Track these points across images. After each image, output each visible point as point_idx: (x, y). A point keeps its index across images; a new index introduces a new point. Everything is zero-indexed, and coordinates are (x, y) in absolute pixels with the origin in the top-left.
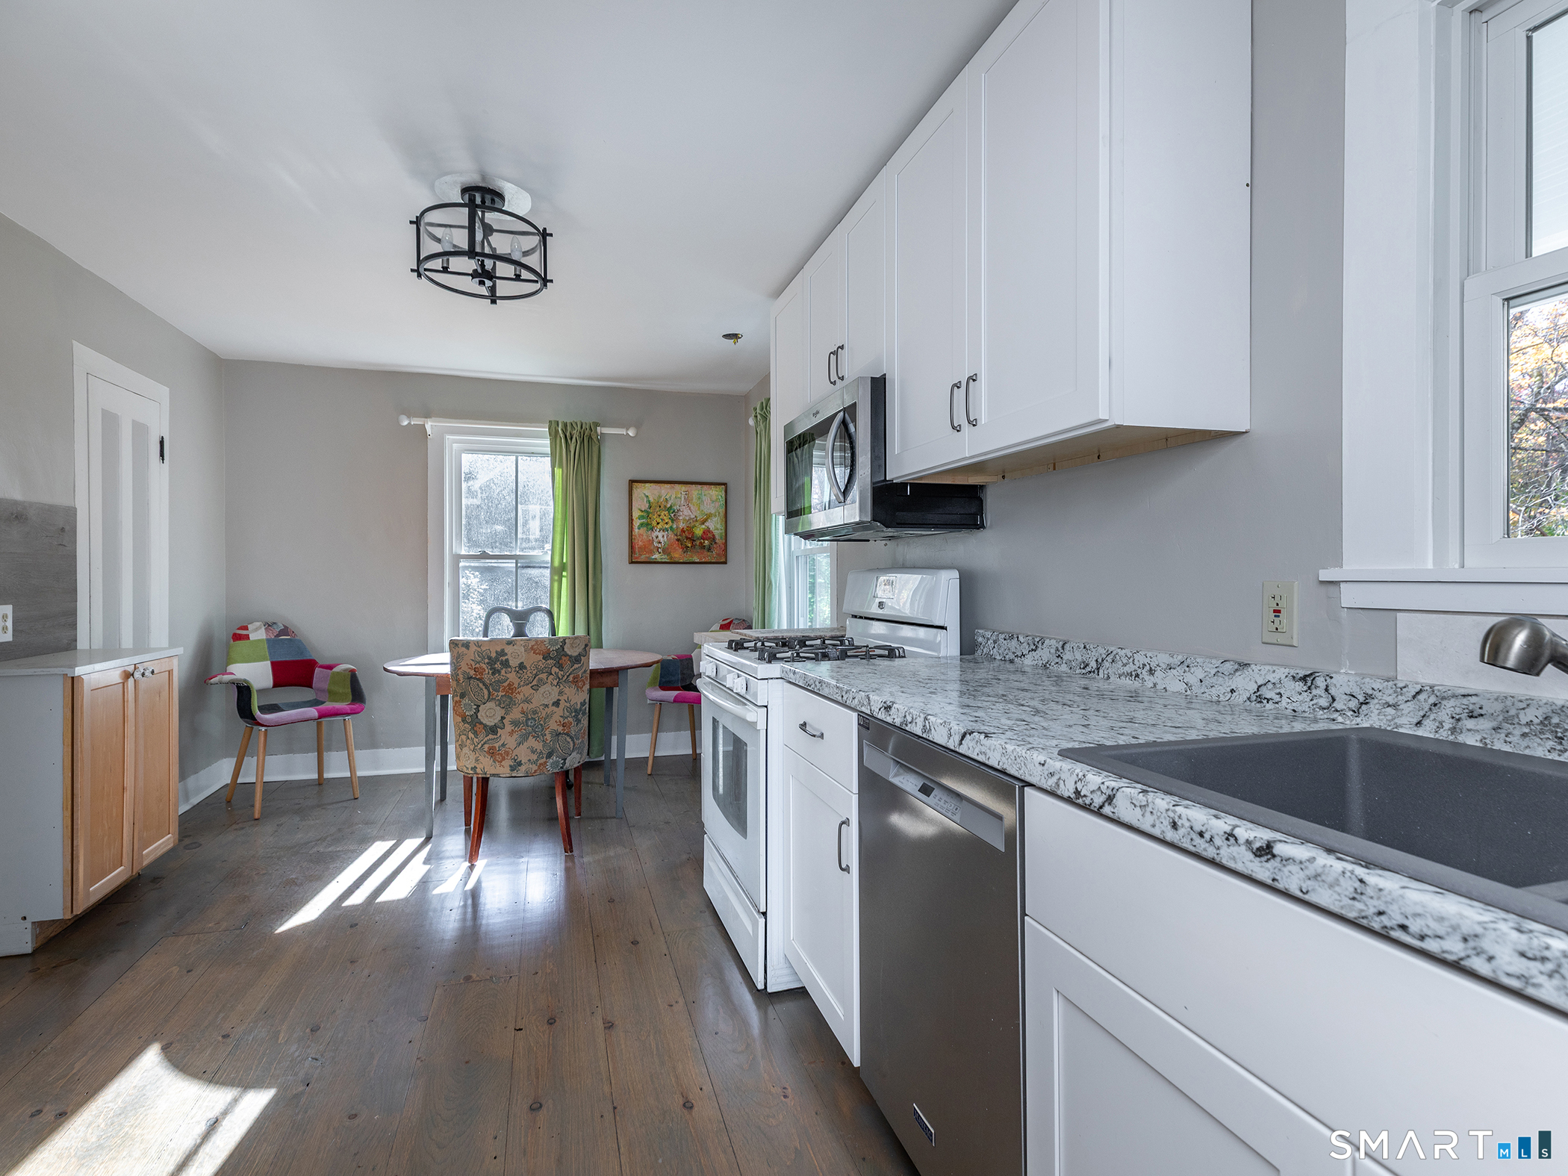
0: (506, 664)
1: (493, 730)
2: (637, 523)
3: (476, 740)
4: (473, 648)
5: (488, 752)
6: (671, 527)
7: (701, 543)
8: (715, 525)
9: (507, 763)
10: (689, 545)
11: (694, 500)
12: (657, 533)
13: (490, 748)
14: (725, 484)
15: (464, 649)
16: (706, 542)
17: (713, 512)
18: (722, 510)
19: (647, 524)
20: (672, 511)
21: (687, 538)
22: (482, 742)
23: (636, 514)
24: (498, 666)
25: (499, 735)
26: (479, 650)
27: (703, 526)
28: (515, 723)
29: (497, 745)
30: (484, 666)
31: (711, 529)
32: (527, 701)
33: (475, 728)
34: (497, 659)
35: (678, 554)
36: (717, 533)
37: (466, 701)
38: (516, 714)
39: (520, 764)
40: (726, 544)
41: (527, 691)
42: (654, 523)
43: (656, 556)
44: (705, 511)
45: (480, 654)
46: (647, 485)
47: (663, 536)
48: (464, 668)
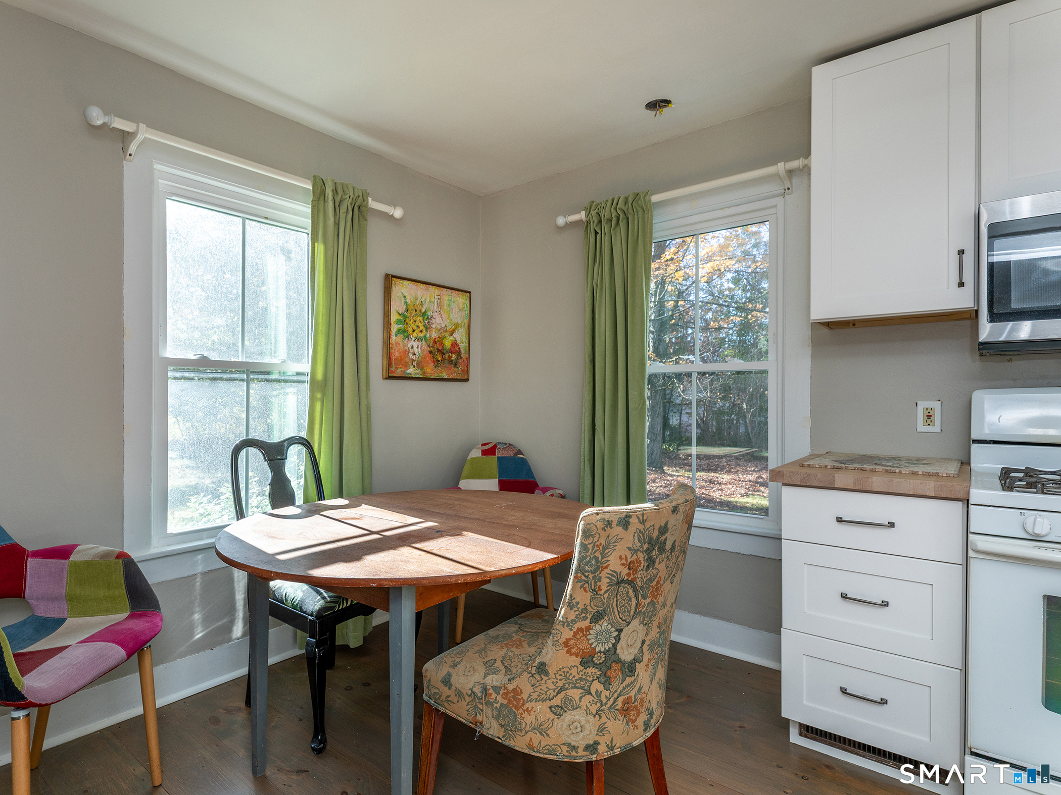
0: (662, 547)
1: (630, 667)
2: (395, 328)
3: (603, 691)
5: (620, 710)
6: (425, 336)
7: (449, 356)
8: (460, 336)
9: (642, 719)
10: (440, 359)
11: (445, 307)
12: (412, 343)
13: (626, 702)
14: (470, 292)
15: (620, 529)
16: (454, 356)
17: (459, 322)
18: (466, 321)
19: (404, 331)
20: (426, 317)
21: (439, 351)
22: (616, 695)
23: (394, 317)
24: (654, 552)
25: (636, 674)
26: (641, 527)
27: (452, 338)
28: (652, 646)
30: (640, 556)
31: (458, 342)
33: (609, 673)
34: (657, 539)
35: (430, 370)
36: (463, 346)
37: (604, 624)
40: (468, 359)
42: (410, 330)
43: (411, 371)
44: (454, 320)
45: (639, 534)
46: (406, 282)
47: (418, 347)
48: (615, 564)
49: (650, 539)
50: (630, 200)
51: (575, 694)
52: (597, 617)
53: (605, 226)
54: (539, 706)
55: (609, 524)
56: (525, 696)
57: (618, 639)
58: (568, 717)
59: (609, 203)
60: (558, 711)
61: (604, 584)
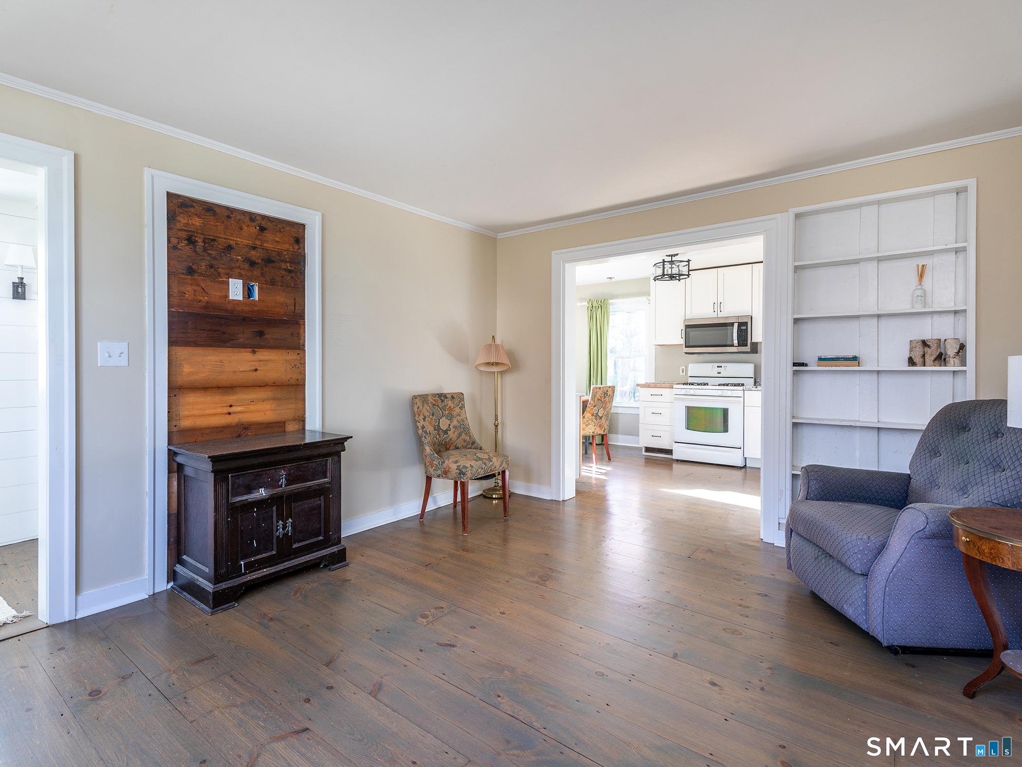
1: (601, 418)
3: (596, 422)
4: (602, 389)
5: (598, 426)
9: (603, 429)
13: (600, 424)
15: (599, 389)
24: (606, 395)
30: (603, 395)
32: (608, 408)
37: (596, 408)
41: (608, 404)
45: (603, 391)
48: (598, 396)
50: (602, 301)
51: (590, 422)
52: (595, 406)
53: (594, 309)
55: (597, 388)
57: (598, 411)
58: (589, 426)
59: (596, 301)
60: (587, 425)
61: (596, 400)
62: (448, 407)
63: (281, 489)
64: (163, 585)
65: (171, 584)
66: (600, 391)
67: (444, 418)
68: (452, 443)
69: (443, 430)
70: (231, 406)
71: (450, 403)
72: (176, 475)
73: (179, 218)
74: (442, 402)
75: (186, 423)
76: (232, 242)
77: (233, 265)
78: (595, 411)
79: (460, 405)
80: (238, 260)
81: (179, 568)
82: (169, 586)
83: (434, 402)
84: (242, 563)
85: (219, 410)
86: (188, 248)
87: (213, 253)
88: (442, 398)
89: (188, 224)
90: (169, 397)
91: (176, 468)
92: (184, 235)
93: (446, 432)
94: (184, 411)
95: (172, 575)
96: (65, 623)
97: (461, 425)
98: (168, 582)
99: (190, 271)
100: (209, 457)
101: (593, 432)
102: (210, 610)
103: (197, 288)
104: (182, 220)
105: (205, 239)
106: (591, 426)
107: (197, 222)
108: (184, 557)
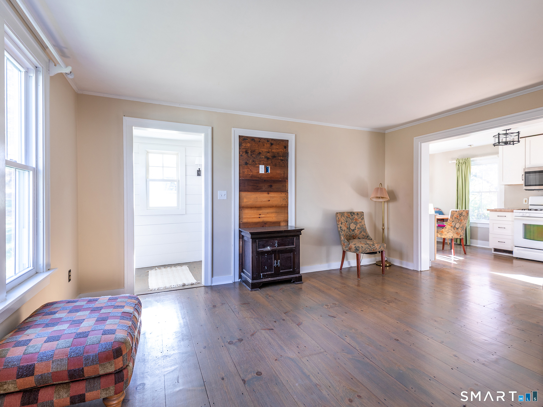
0: (462, 215)
1: (458, 229)
3: (454, 231)
4: (457, 212)
5: (456, 233)
9: (459, 235)
13: (457, 232)
15: (456, 212)
24: (461, 215)
28: (461, 227)
29: (458, 232)
30: (459, 216)
32: (463, 223)
34: (461, 214)
37: (454, 223)
38: (461, 226)
39: (461, 236)
41: (463, 220)
45: (458, 213)
48: (455, 216)
49: (460, 214)
50: (466, 159)
51: (450, 231)
52: (453, 222)
53: (460, 164)
54: (445, 232)
55: (454, 211)
56: (443, 231)
57: (456, 225)
58: (449, 233)
59: (461, 159)
60: (448, 233)
61: (454, 218)
62: (355, 218)
63: (275, 248)
64: (237, 280)
65: (240, 280)
66: (457, 213)
67: (352, 224)
68: (357, 236)
69: (352, 230)
70: (260, 215)
71: (356, 217)
72: (241, 239)
73: (243, 144)
74: (352, 216)
75: (245, 221)
76: (260, 151)
77: (261, 160)
78: (453, 224)
79: (361, 218)
80: (263, 158)
81: (242, 274)
82: (239, 281)
83: (347, 216)
84: (261, 274)
85: (256, 216)
86: (245, 155)
87: (254, 156)
88: (352, 214)
89: (246, 146)
90: (239, 210)
91: (241, 237)
92: (244, 150)
93: (353, 230)
94: (244, 216)
95: (240, 277)
96: (209, 286)
97: (361, 227)
98: (239, 279)
99: (246, 164)
100: (250, 233)
101: (452, 237)
102: (250, 289)
103: (248, 170)
104: (244, 145)
105: (251, 151)
106: (450, 233)
107: (249, 145)
108: (244, 270)
